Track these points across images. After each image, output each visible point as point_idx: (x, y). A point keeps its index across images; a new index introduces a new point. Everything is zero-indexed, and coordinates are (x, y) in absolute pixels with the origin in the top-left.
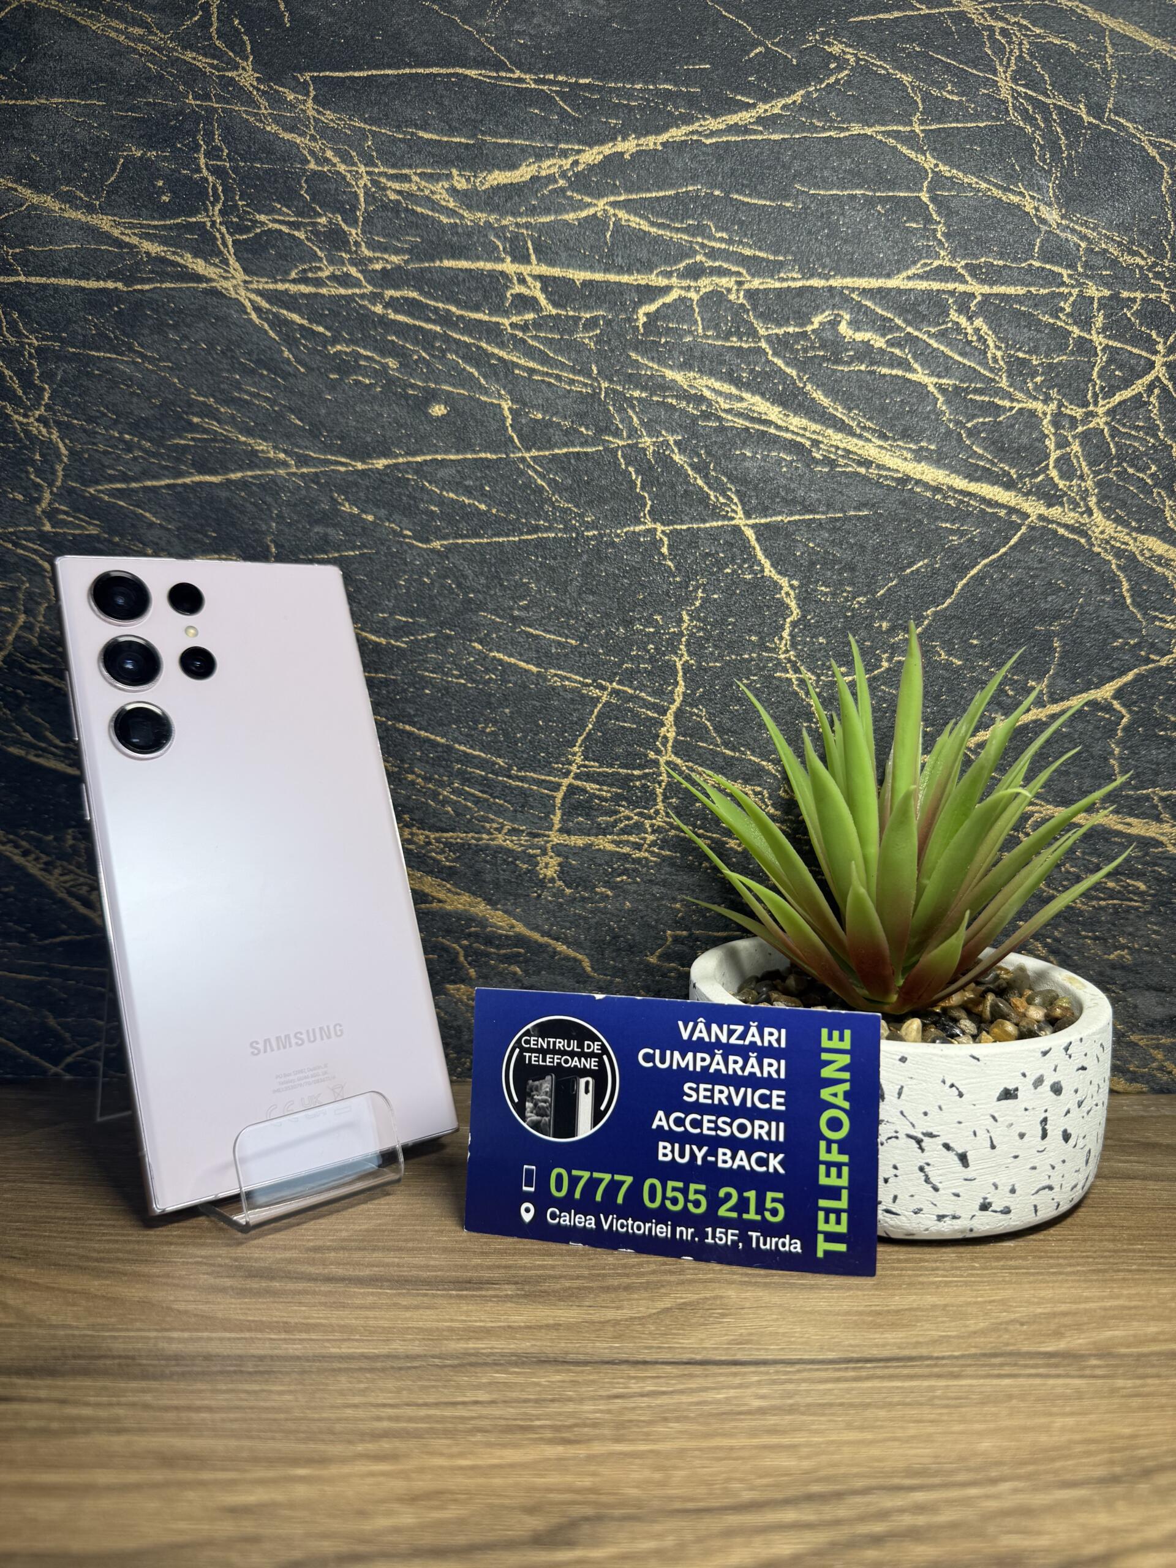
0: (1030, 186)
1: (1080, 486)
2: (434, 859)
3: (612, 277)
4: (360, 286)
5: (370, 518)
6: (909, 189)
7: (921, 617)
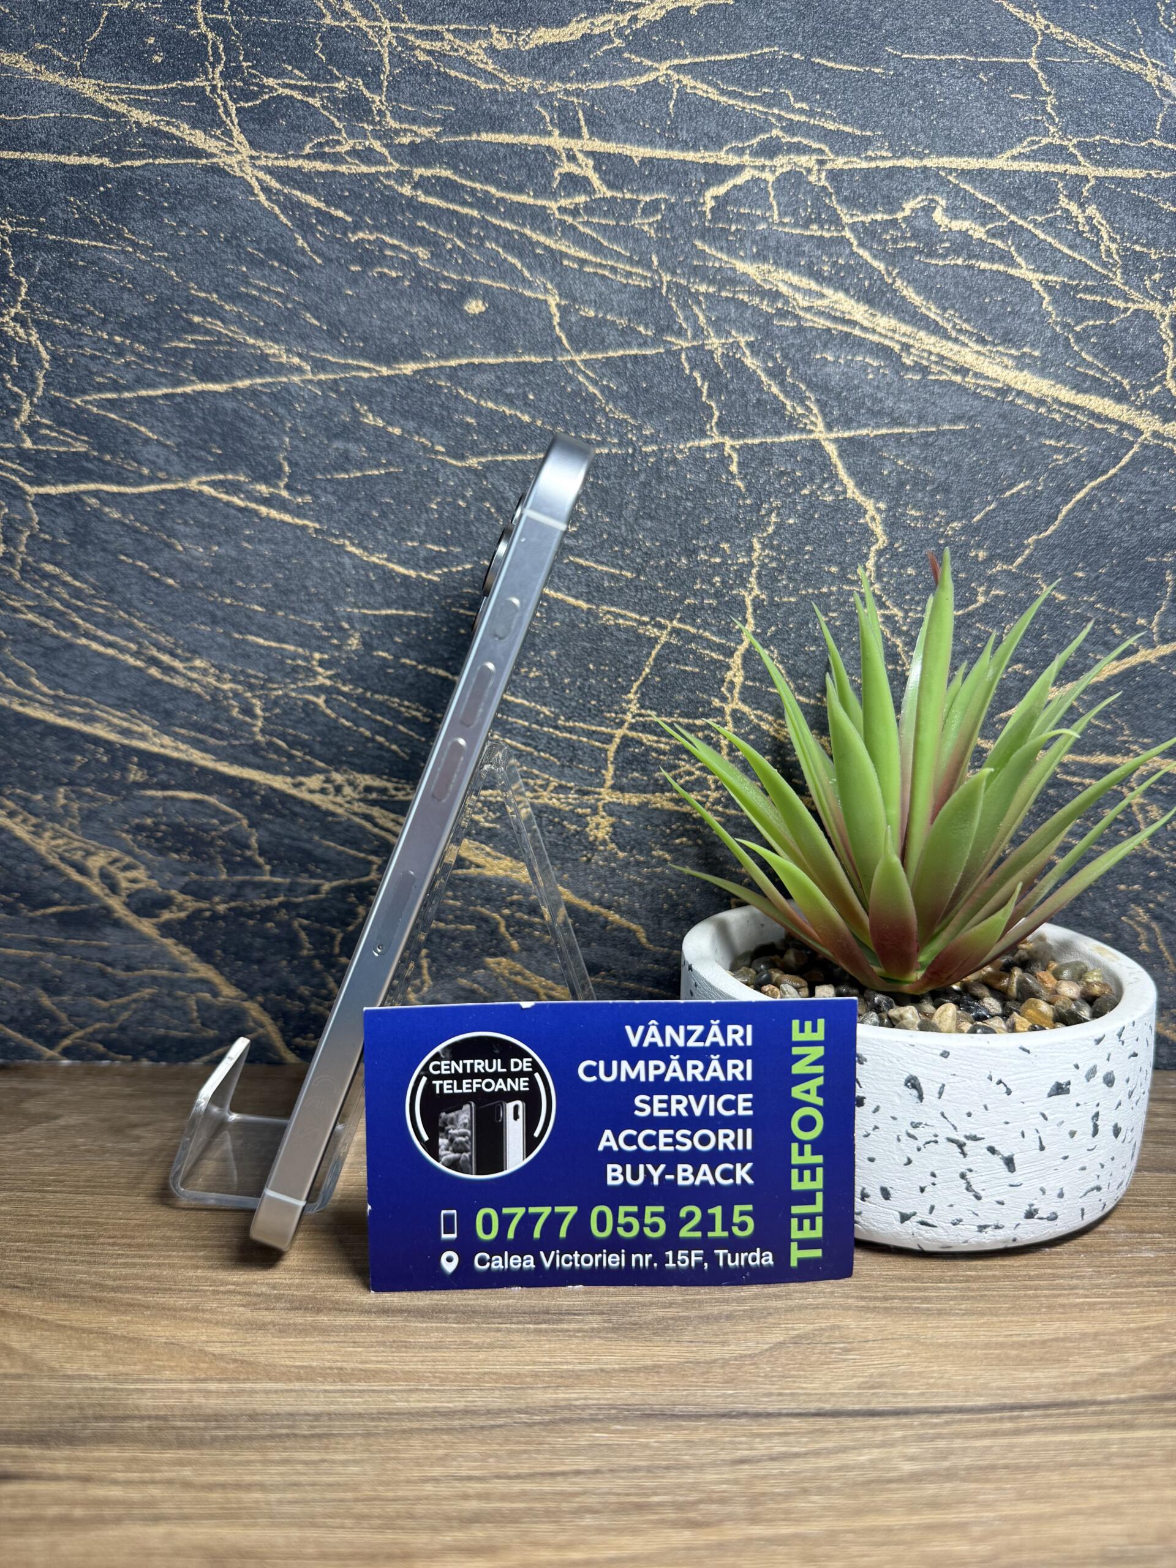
0: (1152, 53)
2: (471, 819)
3: (676, 155)
4: (385, 163)
5: (397, 431)
6: (1015, 54)
7: (1021, 547)
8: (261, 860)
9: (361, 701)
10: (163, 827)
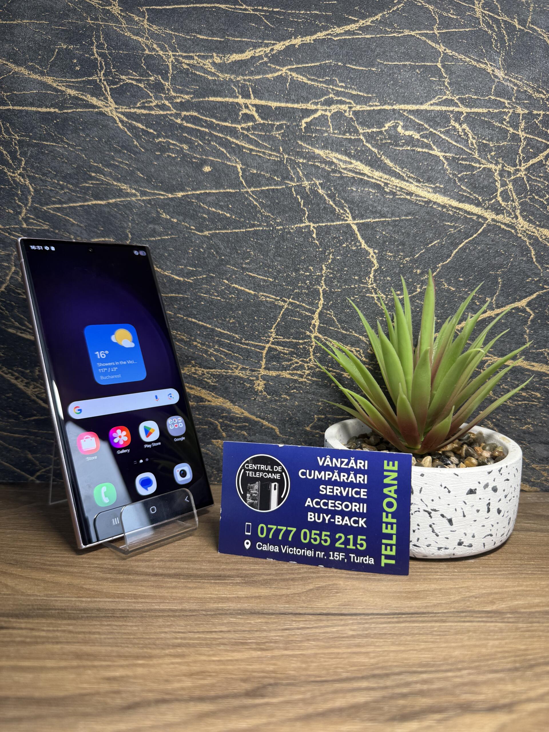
0: (490, 60)
1: (512, 205)
2: (206, 382)
3: (290, 105)
4: (170, 110)
5: (175, 220)
6: (432, 61)
7: (436, 267)
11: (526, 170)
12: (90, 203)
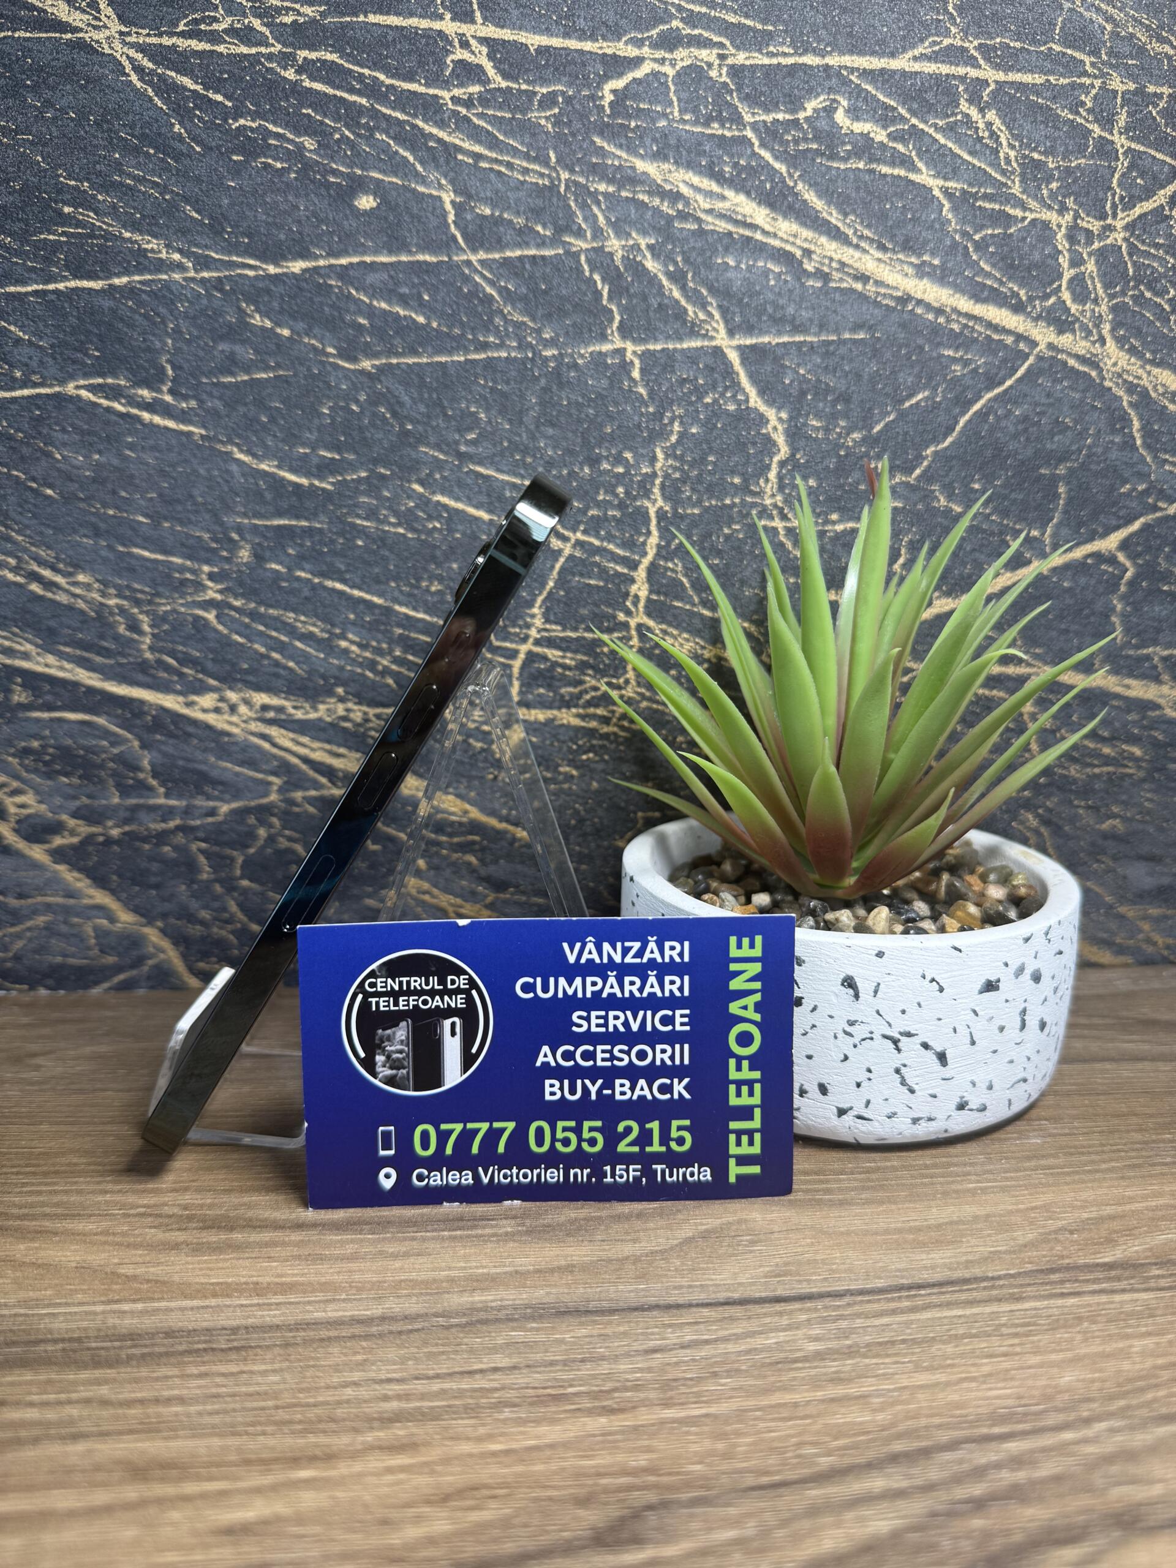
1: (1093, 311)
3: (573, 44)
4: (267, 45)
5: (286, 332)
7: (920, 458)
8: (154, 783)
9: (254, 615)
10: (51, 750)
11: (1126, 228)
12: (61, 286)
